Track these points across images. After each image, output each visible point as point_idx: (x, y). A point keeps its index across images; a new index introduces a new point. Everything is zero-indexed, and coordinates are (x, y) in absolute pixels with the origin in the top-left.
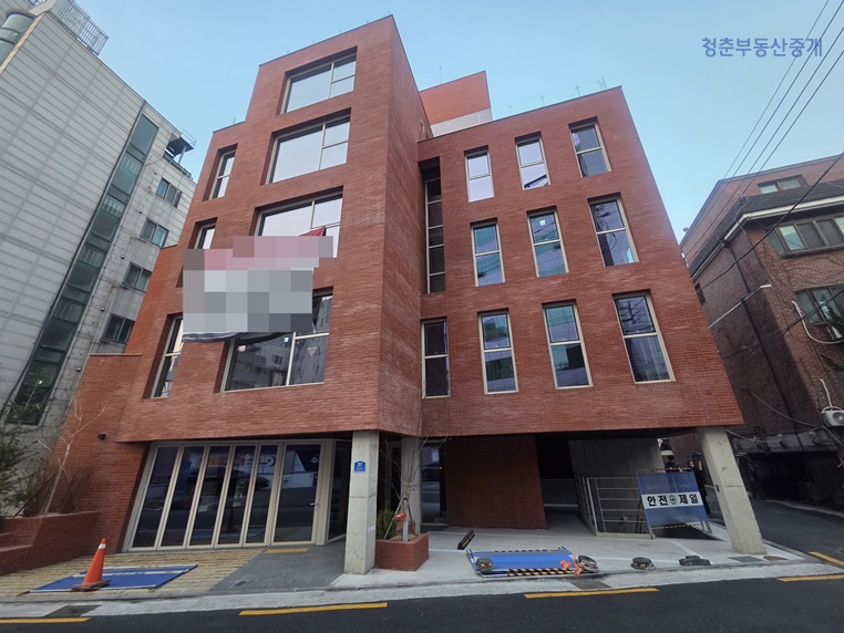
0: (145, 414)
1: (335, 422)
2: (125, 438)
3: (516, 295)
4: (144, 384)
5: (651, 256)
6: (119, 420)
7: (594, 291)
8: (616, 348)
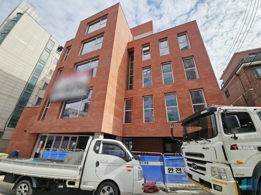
0: (38, 125)
1: (89, 129)
2: (32, 132)
3: (156, 90)
4: (38, 116)
5: (204, 76)
6: (31, 127)
7: (182, 89)
8: (189, 108)
